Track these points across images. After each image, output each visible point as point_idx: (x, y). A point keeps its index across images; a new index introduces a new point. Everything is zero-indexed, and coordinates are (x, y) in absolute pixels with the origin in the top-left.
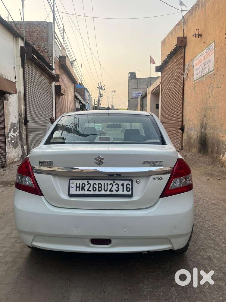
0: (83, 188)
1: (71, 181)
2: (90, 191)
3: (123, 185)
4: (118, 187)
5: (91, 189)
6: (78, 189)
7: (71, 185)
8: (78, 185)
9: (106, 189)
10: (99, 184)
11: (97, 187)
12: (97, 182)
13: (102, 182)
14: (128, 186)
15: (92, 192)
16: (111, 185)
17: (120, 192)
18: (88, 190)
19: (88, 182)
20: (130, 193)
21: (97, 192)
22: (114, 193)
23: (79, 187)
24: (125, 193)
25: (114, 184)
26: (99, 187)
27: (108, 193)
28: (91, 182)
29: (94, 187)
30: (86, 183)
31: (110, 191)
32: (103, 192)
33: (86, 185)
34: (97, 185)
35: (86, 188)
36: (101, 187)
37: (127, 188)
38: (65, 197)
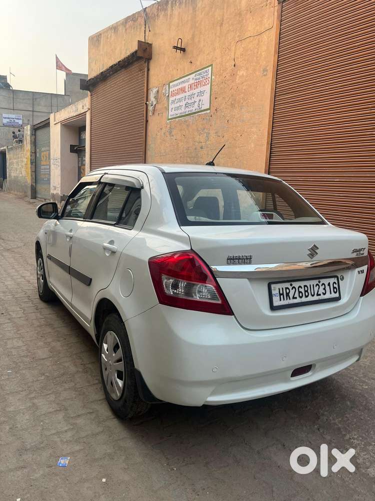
0: (288, 294)
1: (273, 286)
2: (296, 298)
3: (329, 284)
4: (324, 289)
5: (297, 295)
6: (282, 296)
7: (273, 292)
8: (281, 292)
9: (313, 294)
10: (305, 286)
11: (302, 290)
12: (302, 284)
13: (308, 283)
14: (334, 285)
15: (298, 300)
16: (318, 286)
17: (328, 296)
18: (294, 298)
19: (291, 285)
20: (337, 295)
21: (304, 299)
22: (322, 297)
23: (283, 294)
24: (333, 295)
25: (320, 284)
26: (305, 291)
27: (316, 298)
28: (296, 285)
29: (299, 292)
30: (290, 288)
31: (318, 295)
32: (310, 298)
33: (291, 289)
34: (303, 287)
35: (291, 295)
36: (307, 291)
37: (333, 288)
38: (267, 312)
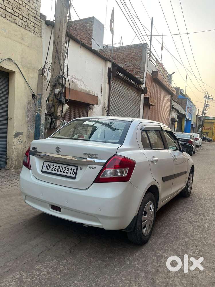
0: (50, 168)
1: (45, 162)
2: (53, 170)
3: (71, 169)
4: (68, 171)
5: (54, 169)
6: (47, 168)
7: (44, 165)
8: (47, 166)
9: (61, 171)
10: (59, 166)
11: (57, 168)
12: (58, 165)
13: (61, 165)
14: (74, 171)
15: (53, 172)
16: (65, 168)
17: (69, 175)
18: (52, 170)
19: (53, 164)
20: (74, 176)
21: (56, 172)
22: (65, 174)
23: (48, 167)
24: (72, 175)
25: (67, 168)
26: (58, 169)
27: (62, 173)
28: (55, 165)
29: (55, 168)
30: (52, 165)
31: (64, 172)
32: (59, 173)
33: (52, 166)
34: (58, 166)
35: (51, 168)
36: (59, 169)
37: (73, 172)
